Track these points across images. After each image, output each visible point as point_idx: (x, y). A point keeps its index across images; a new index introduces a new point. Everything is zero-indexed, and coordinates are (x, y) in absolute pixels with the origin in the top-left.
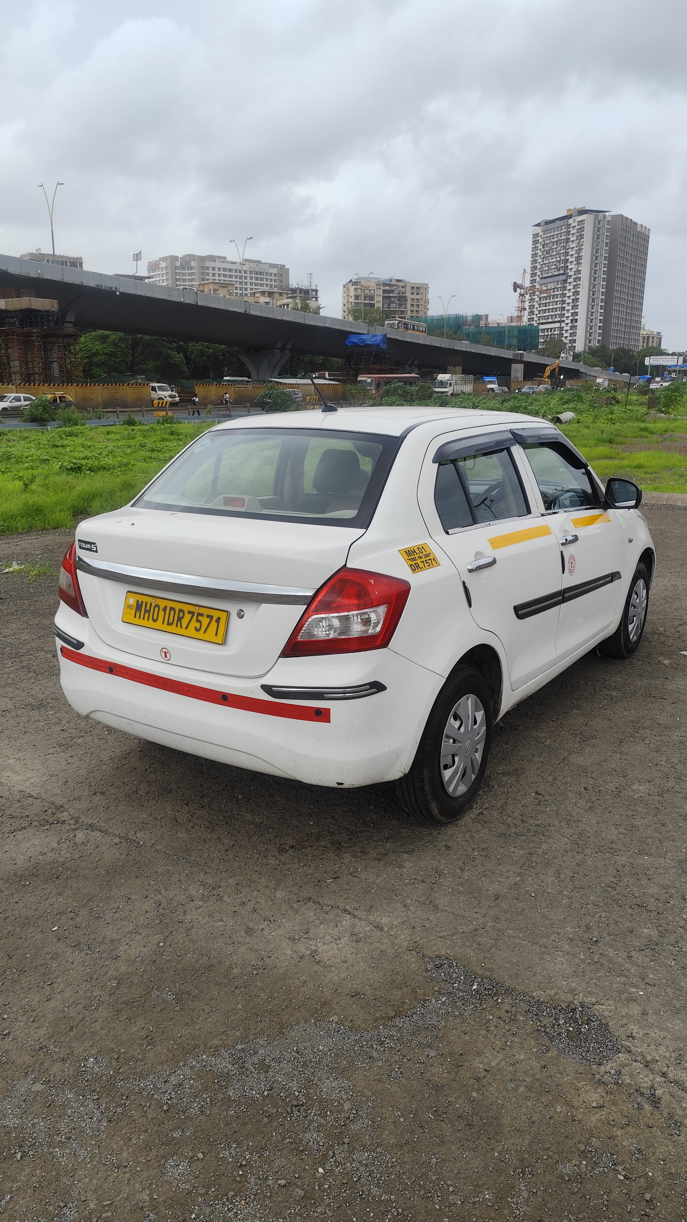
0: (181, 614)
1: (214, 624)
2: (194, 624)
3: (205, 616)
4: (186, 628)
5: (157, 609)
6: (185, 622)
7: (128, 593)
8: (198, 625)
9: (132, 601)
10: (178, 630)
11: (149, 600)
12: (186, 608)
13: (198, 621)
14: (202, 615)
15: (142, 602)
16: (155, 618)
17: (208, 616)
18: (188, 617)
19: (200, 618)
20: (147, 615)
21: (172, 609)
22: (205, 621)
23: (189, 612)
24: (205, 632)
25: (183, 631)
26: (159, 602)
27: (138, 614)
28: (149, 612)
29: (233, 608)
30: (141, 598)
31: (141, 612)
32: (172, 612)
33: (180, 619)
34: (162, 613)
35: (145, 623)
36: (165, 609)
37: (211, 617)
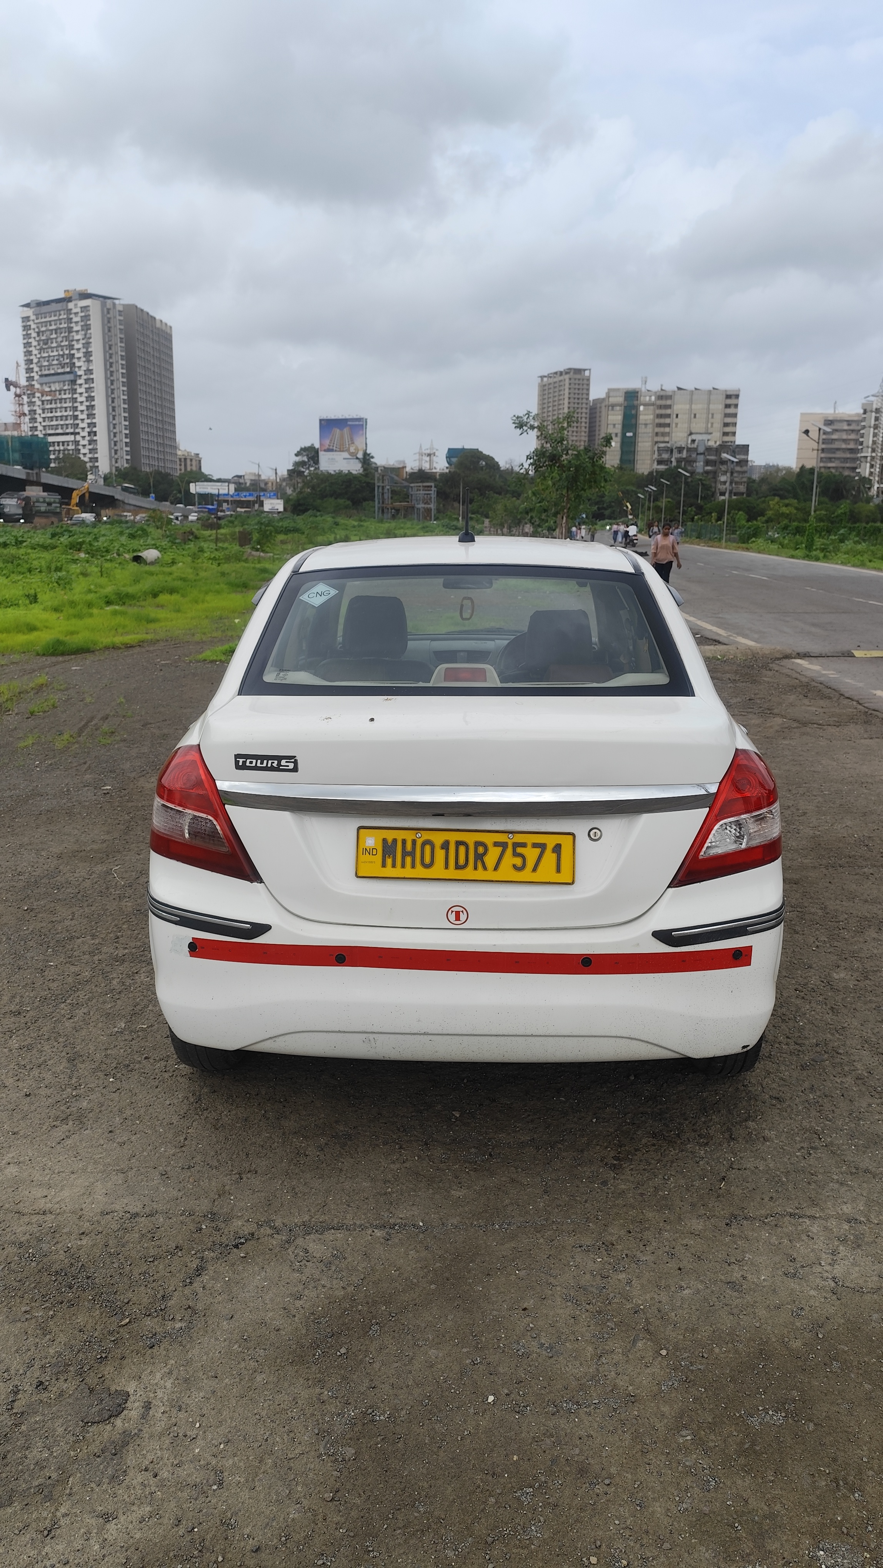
0: (481, 850)
1: (551, 856)
2: (509, 859)
3: (529, 846)
4: (495, 870)
5: (428, 848)
6: (491, 859)
7: (362, 831)
8: (518, 861)
9: (371, 841)
10: (480, 874)
11: (409, 836)
12: (489, 839)
13: (515, 854)
14: (524, 845)
15: (394, 840)
16: (427, 860)
17: (535, 845)
18: (494, 851)
19: (519, 850)
20: (409, 860)
21: (459, 843)
22: (531, 854)
23: (496, 844)
24: (535, 869)
25: (490, 875)
26: (426, 836)
27: (389, 862)
28: (413, 854)
29: (580, 827)
30: (390, 836)
31: (395, 856)
32: (462, 849)
33: (479, 857)
34: (440, 853)
35: (408, 872)
36: (445, 846)
37: (543, 847)
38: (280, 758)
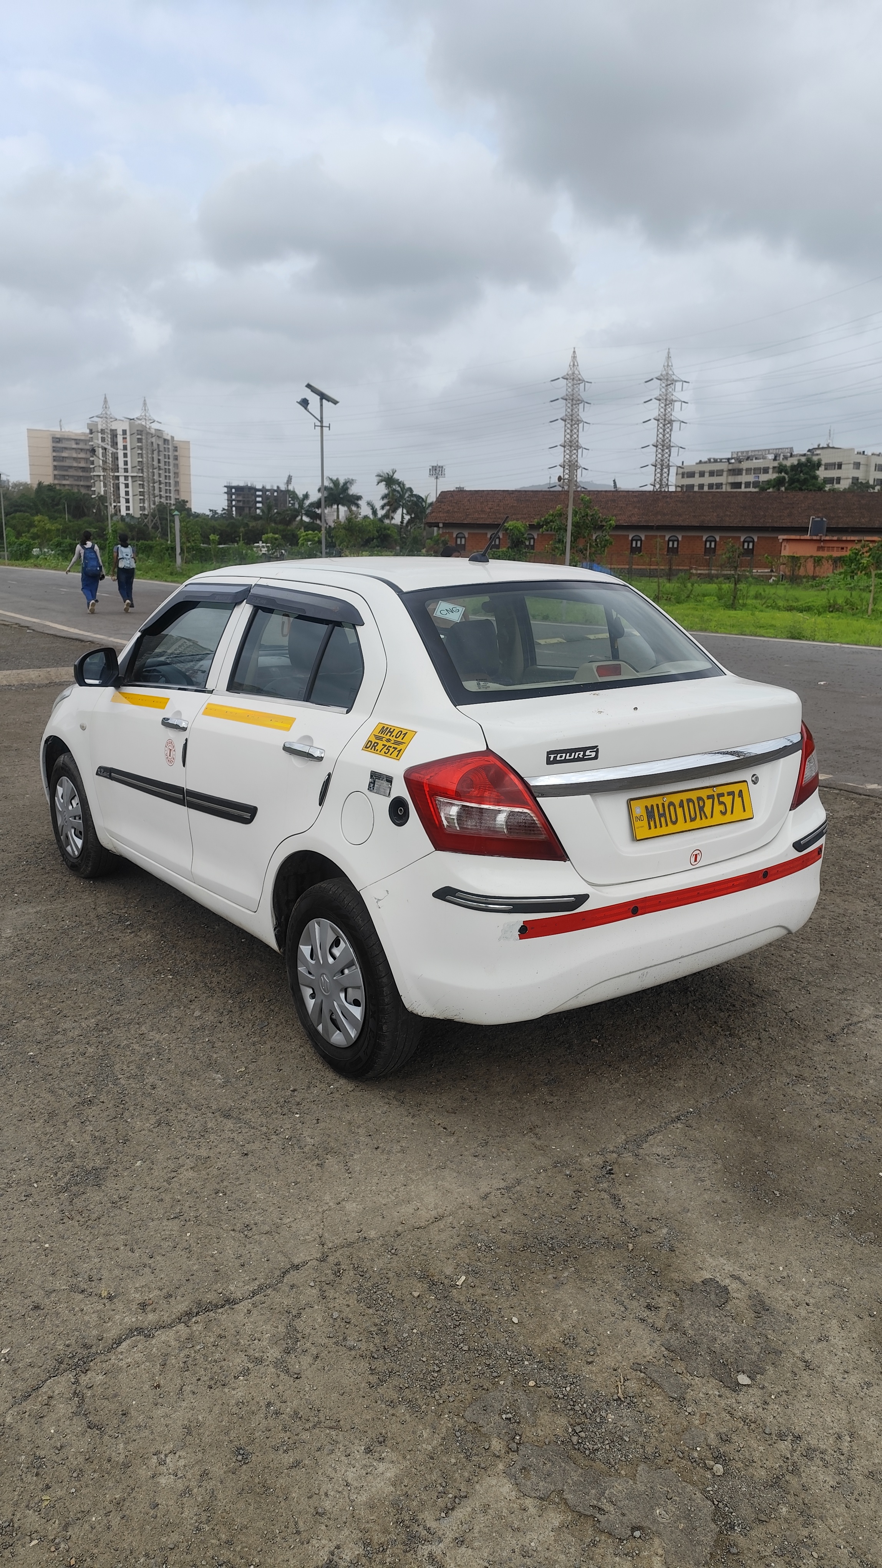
0: (701, 804)
1: (738, 800)
2: (718, 808)
3: (726, 794)
4: (712, 817)
5: (672, 808)
6: (707, 810)
7: (630, 803)
8: (722, 808)
9: (639, 809)
10: (705, 823)
11: (658, 801)
12: (704, 794)
13: (721, 803)
14: (722, 795)
15: (652, 806)
16: (674, 819)
17: (729, 794)
18: (708, 803)
19: (721, 799)
20: (663, 820)
21: (689, 800)
22: (727, 800)
23: (709, 797)
24: (732, 813)
25: (709, 822)
26: (667, 800)
27: (652, 824)
28: (664, 815)
29: (746, 775)
30: (649, 802)
31: (655, 819)
32: (691, 805)
33: (702, 809)
34: (679, 811)
35: (664, 830)
36: (681, 805)
37: (731, 793)
38: (584, 749)
